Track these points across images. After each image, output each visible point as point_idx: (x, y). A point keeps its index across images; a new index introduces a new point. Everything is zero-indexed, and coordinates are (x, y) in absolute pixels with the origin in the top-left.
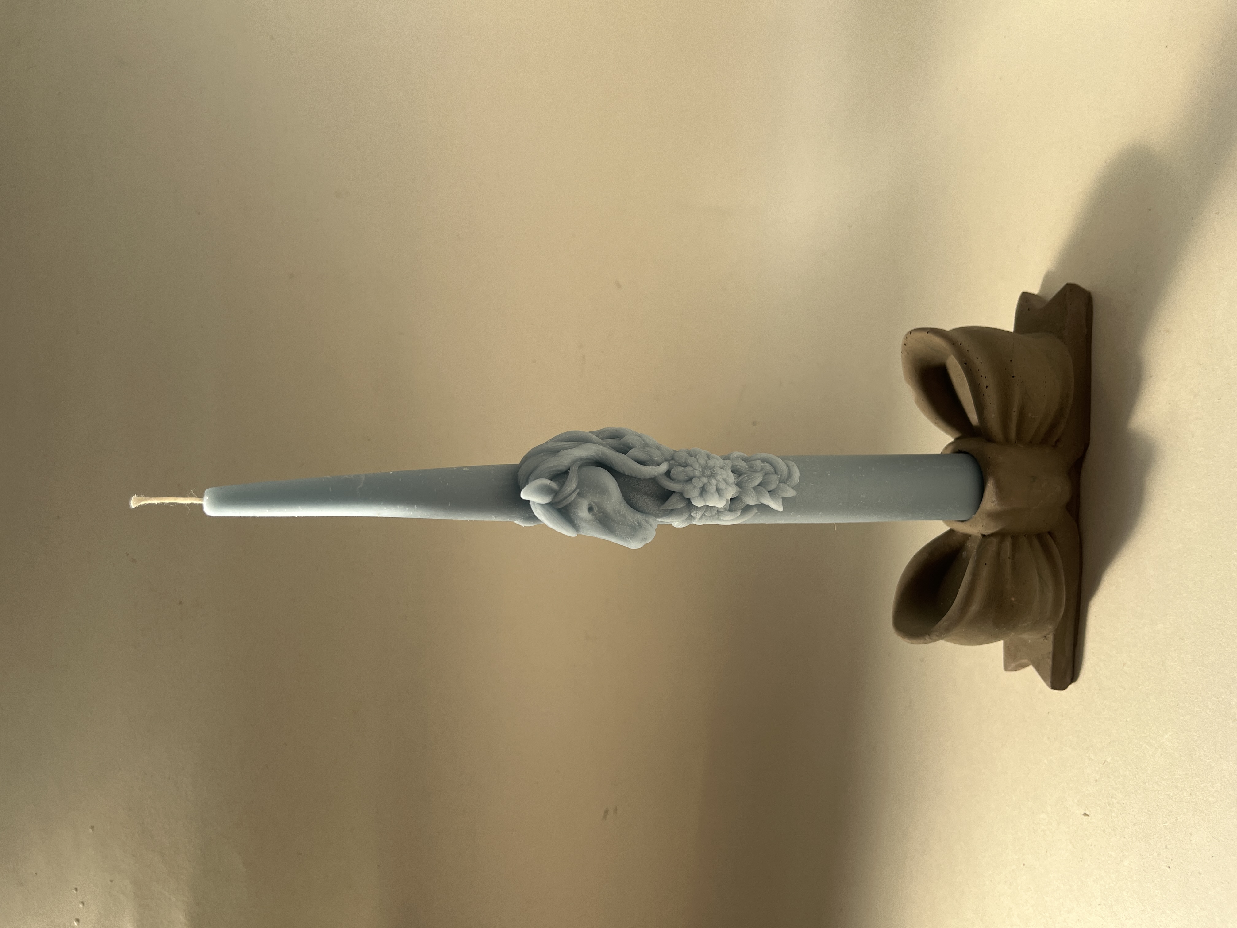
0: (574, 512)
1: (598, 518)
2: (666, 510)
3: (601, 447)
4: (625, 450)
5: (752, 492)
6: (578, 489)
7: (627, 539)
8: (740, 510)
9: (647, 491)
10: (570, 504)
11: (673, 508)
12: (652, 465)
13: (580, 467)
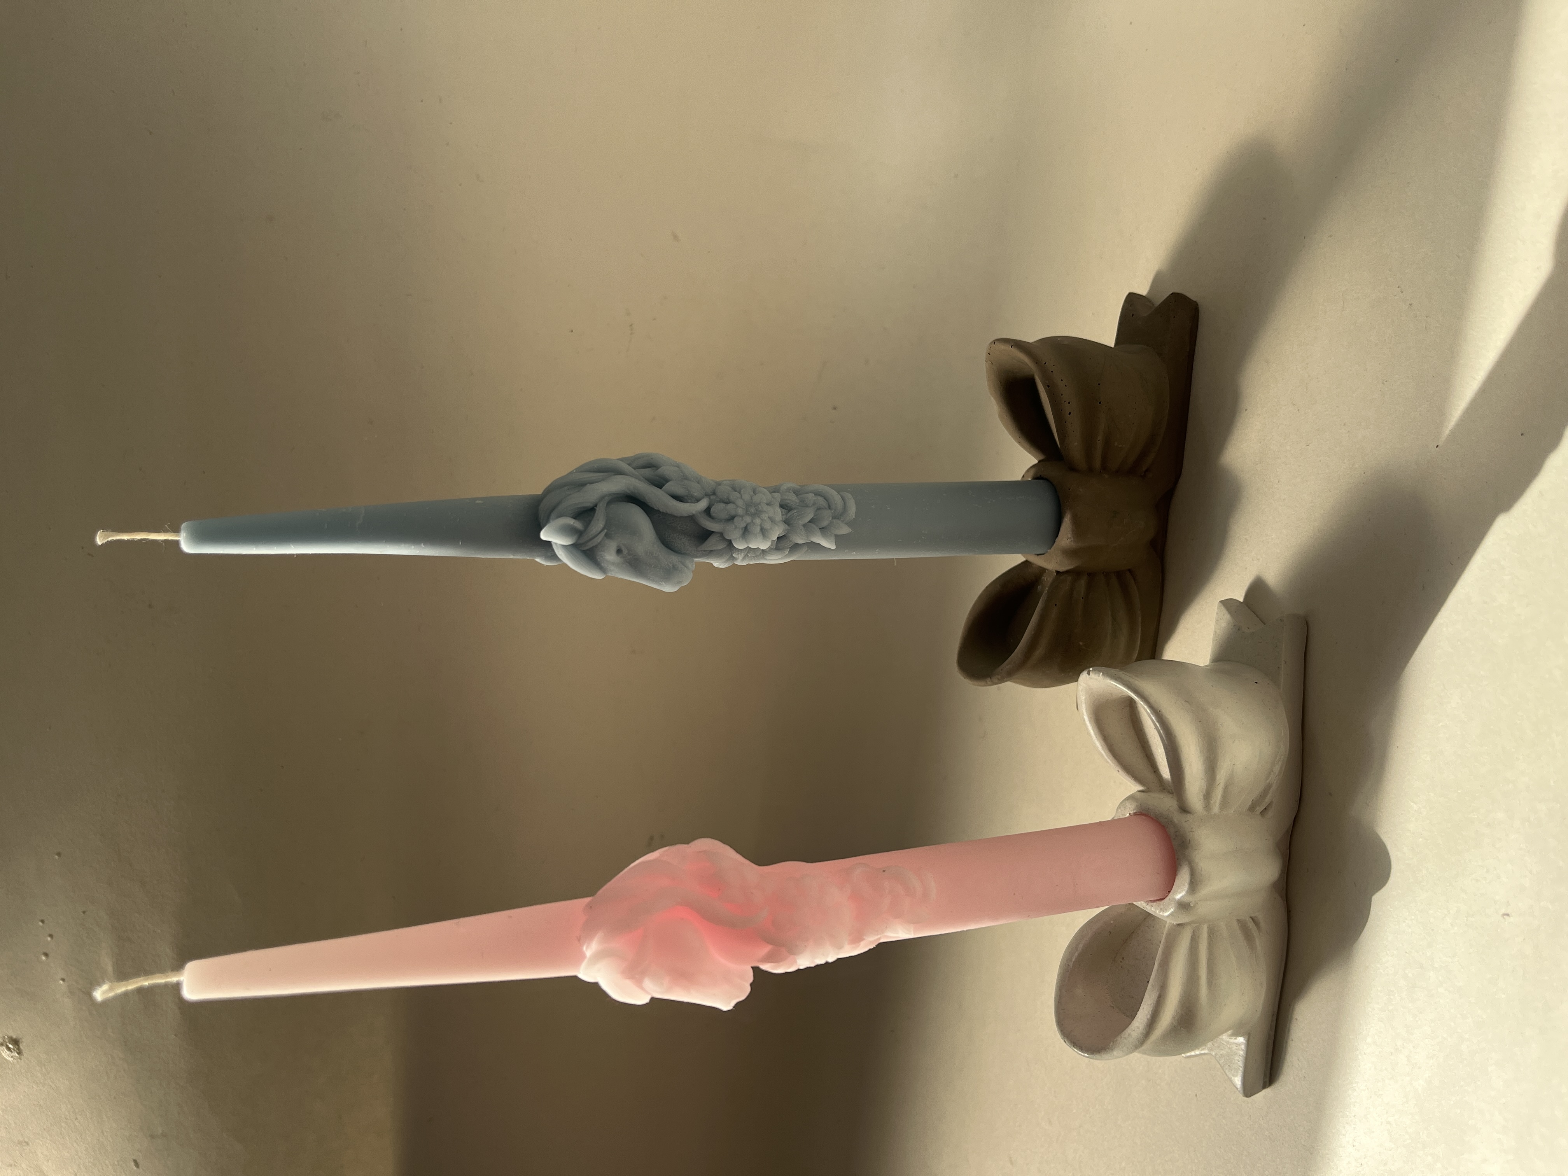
0: (601, 554)
1: (628, 561)
2: (705, 551)
3: (633, 480)
4: (659, 483)
5: (801, 530)
6: (607, 529)
7: (660, 582)
8: (788, 548)
9: (684, 530)
10: (596, 546)
11: (712, 549)
12: (690, 501)
13: (609, 503)
